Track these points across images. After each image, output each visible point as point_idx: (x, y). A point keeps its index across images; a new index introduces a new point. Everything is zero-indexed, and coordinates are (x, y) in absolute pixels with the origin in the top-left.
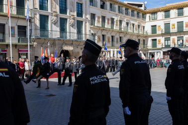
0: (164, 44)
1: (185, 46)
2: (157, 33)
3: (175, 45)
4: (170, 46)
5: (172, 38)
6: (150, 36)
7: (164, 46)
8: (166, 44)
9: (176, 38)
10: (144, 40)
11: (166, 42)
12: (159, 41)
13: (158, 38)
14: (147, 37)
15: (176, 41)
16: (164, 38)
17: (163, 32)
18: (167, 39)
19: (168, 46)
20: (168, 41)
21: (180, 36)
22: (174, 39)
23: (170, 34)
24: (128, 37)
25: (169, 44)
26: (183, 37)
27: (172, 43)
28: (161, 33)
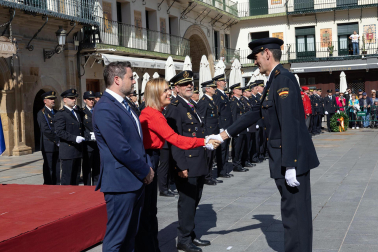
0: (293, 49)
1: (365, 52)
2: (271, 12)
3: (331, 49)
4: (313, 53)
5: (320, 27)
6: (246, 23)
7: (293, 56)
8: (302, 49)
9: (332, 26)
10: (226, 36)
11: (301, 41)
13: (272, 29)
14: (235, 25)
15: (334, 38)
16: (293, 27)
17: (291, 10)
18: (304, 33)
19: (307, 56)
20: (306, 37)
21: (347, 21)
22: (326, 32)
23: (315, 14)
24: (191, 19)
25: (310, 48)
26: (357, 23)
27: (323, 45)
28: (283, 10)
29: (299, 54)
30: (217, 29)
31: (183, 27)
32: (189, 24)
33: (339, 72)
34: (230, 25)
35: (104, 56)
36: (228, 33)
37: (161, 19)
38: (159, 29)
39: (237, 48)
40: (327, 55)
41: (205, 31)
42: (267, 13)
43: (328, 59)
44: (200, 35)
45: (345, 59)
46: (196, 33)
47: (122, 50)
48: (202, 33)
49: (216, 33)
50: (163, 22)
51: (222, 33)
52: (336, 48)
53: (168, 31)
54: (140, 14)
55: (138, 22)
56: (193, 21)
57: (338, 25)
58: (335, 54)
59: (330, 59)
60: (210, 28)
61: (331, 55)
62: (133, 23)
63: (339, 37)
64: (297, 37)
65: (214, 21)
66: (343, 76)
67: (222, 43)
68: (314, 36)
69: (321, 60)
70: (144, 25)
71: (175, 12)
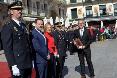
0: (85, 14)
1: (108, 15)
2: (77, 2)
3: (97, 14)
4: (92, 15)
5: (94, 6)
6: (69, 6)
7: (85, 16)
8: (88, 14)
9: (97, 6)
10: (63, 10)
11: (88, 11)
12: (80, 11)
13: (78, 8)
14: (66, 6)
15: (98, 10)
16: (85, 7)
17: (84, 1)
18: (89, 9)
19: (90, 16)
20: (89, 10)
21: (102, 4)
22: (96, 8)
23: (92, 2)
24: (51, 4)
25: (91, 14)
26: (106, 5)
27: (95, 12)
28: (82, 1)
29: (87, 16)
30: (60, 8)
31: (49, 7)
32: (51, 6)
33: (101, 21)
34: (64, 7)
35: (23, 18)
36: (63, 9)
37: (42, 5)
38: (41, 8)
39: (67, 14)
40: (96, 16)
41: (56, 9)
42: (76, 2)
43: (96, 17)
44: (54, 10)
45: (102, 17)
46: (53, 9)
47: (29, 15)
48: (55, 9)
49: (60, 9)
50: (42, 6)
51: (61, 9)
52: (99, 13)
53: (44, 9)
54: (35, 3)
55: (34, 6)
56: (52, 5)
57: (100, 6)
58: (99, 15)
59: (97, 17)
60: (58, 8)
61: (97, 16)
62: (32, 6)
63: (100, 10)
64: (86, 10)
65: (59, 5)
66: (102, 22)
67: (62, 12)
68: (92, 9)
69: (94, 17)
70: (36, 7)
71: (46, 2)
